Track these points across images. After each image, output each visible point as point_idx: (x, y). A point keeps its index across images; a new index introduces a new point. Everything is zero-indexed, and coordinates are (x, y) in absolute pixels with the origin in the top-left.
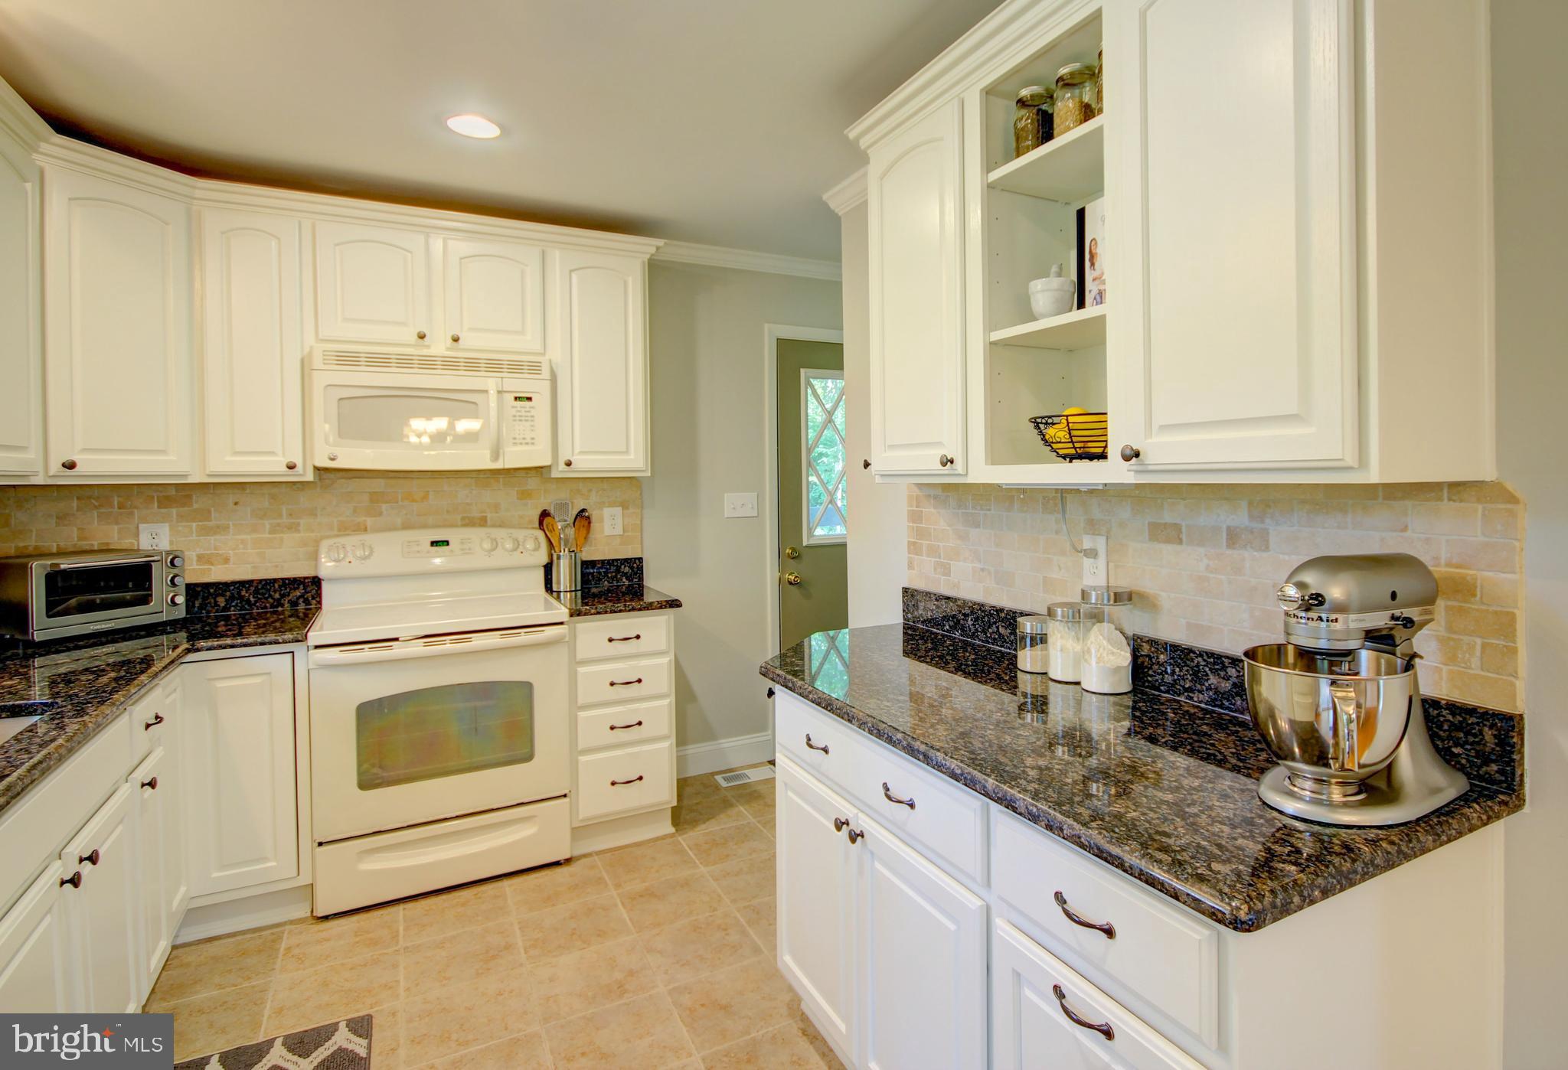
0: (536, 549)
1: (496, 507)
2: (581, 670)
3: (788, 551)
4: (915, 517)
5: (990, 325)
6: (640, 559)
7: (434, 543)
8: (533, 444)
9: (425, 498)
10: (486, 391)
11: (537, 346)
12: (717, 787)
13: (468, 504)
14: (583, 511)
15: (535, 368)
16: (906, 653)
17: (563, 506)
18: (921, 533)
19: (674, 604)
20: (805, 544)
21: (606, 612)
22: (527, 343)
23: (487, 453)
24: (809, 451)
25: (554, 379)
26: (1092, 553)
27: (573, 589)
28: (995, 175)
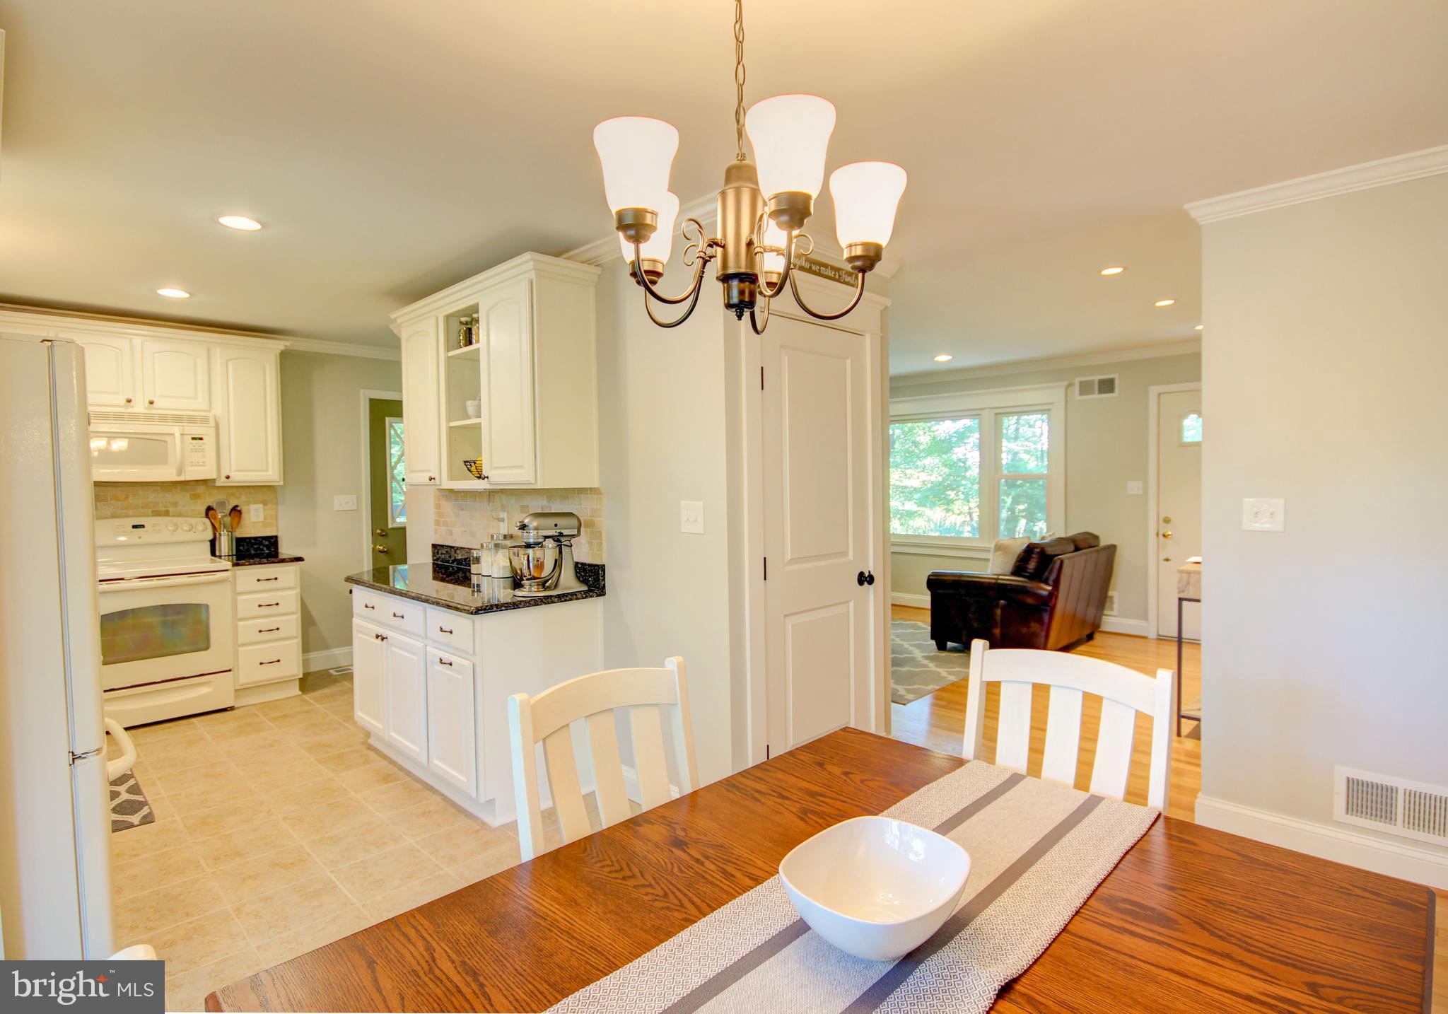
0: (205, 530)
1: (176, 504)
2: (240, 598)
3: (379, 531)
4: (438, 506)
5: (449, 419)
6: (276, 537)
7: (134, 527)
8: (204, 466)
9: (127, 497)
10: (173, 434)
11: (206, 407)
12: (330, 675)
13: (156, 502)
14: (237, 506)
15: (205, 420)
16: (435, 578)
17: (222, 504)
18: (440, 515)
19: (299, 559)
20: (390, 527)
21: (255, 564)
22: (197, 405)
23: (174, 471)
24: (393, 469)
25: (217, 427)
26: (503, 520)
27: (230, 554)
28: (451, 354)
